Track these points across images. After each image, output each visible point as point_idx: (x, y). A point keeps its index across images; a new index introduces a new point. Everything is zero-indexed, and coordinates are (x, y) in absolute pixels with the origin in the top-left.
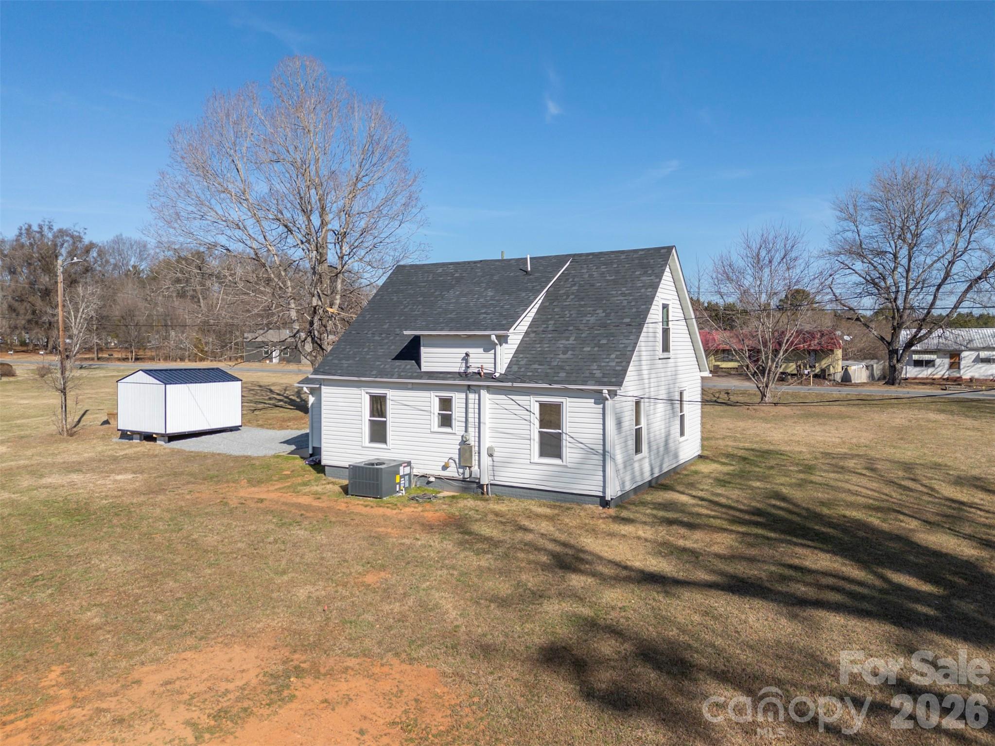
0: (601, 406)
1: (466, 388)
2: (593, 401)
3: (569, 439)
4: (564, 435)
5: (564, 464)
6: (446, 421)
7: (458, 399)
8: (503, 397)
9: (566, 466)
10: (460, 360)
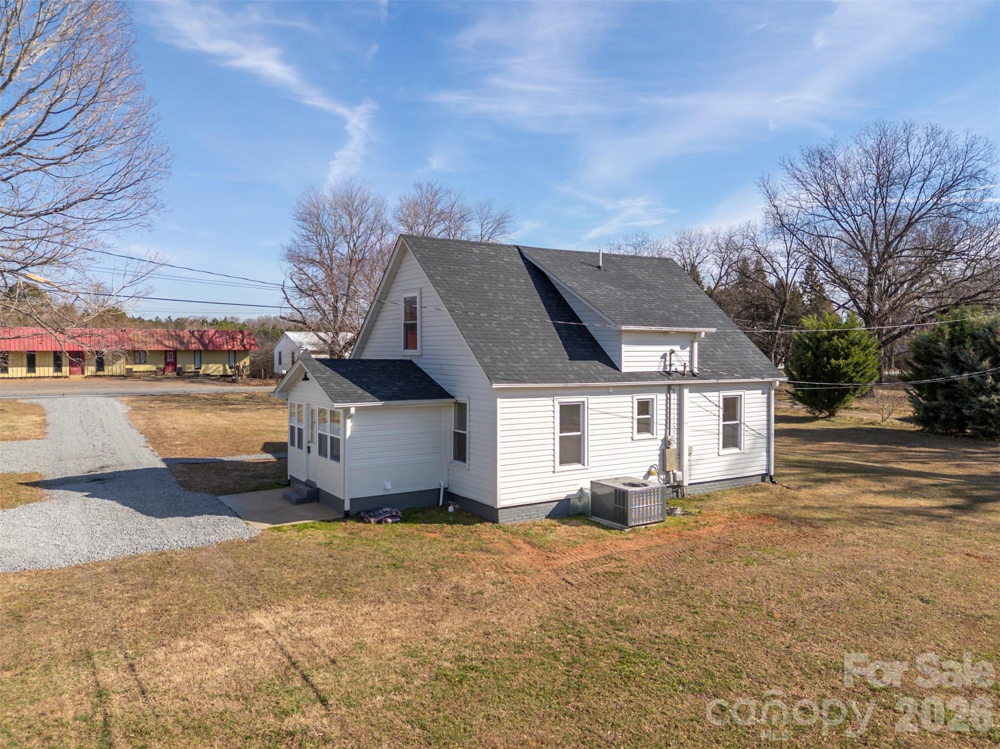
0: (766, 396)
1: (666, 388)
2: (760, 391)
3: (746, 428)
4: (742, 425)
5: (742, 451)
6: (645, 426)
7: (659, 400)
8: (698, 395)
9: (743, 453)
10: (659, 359)
